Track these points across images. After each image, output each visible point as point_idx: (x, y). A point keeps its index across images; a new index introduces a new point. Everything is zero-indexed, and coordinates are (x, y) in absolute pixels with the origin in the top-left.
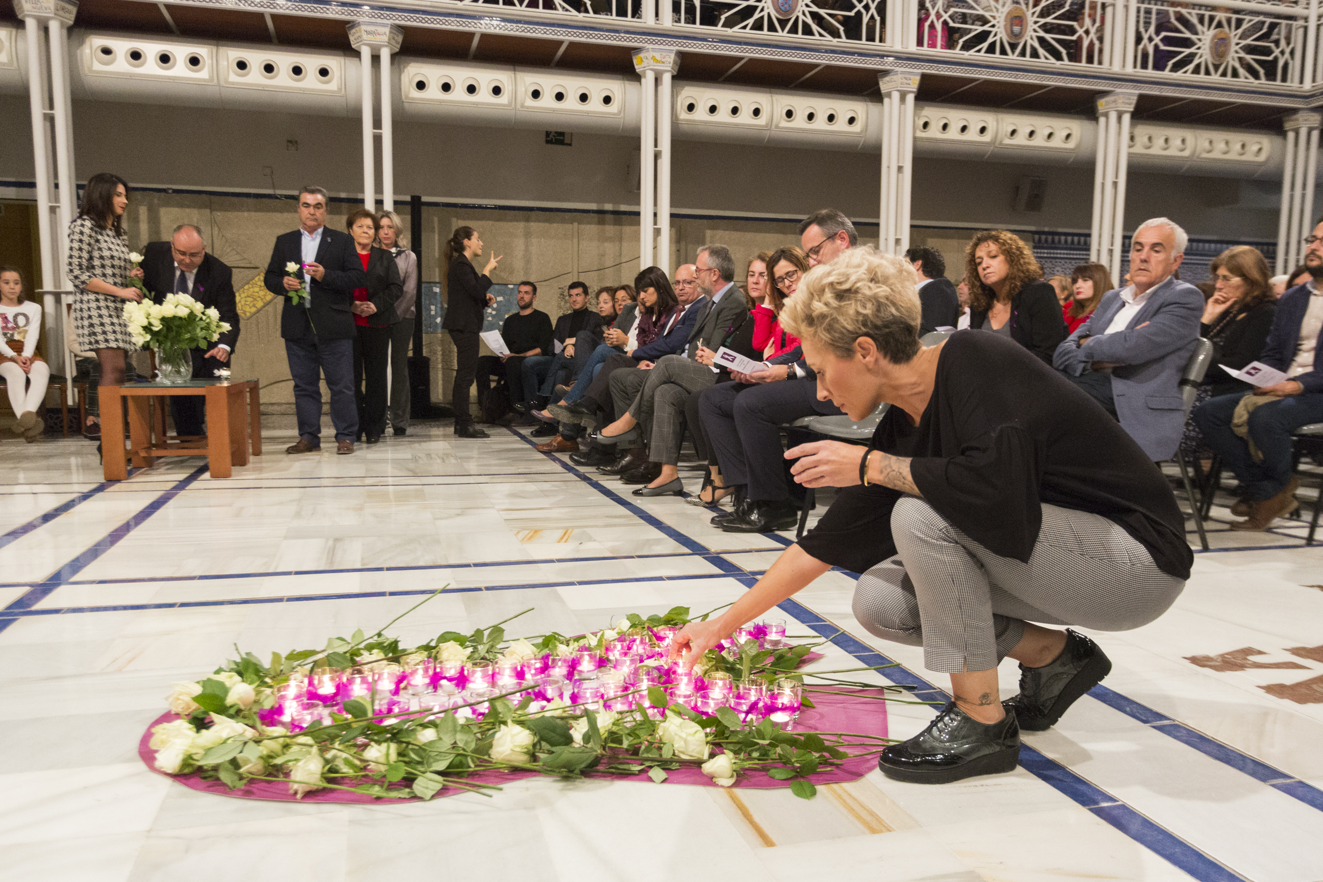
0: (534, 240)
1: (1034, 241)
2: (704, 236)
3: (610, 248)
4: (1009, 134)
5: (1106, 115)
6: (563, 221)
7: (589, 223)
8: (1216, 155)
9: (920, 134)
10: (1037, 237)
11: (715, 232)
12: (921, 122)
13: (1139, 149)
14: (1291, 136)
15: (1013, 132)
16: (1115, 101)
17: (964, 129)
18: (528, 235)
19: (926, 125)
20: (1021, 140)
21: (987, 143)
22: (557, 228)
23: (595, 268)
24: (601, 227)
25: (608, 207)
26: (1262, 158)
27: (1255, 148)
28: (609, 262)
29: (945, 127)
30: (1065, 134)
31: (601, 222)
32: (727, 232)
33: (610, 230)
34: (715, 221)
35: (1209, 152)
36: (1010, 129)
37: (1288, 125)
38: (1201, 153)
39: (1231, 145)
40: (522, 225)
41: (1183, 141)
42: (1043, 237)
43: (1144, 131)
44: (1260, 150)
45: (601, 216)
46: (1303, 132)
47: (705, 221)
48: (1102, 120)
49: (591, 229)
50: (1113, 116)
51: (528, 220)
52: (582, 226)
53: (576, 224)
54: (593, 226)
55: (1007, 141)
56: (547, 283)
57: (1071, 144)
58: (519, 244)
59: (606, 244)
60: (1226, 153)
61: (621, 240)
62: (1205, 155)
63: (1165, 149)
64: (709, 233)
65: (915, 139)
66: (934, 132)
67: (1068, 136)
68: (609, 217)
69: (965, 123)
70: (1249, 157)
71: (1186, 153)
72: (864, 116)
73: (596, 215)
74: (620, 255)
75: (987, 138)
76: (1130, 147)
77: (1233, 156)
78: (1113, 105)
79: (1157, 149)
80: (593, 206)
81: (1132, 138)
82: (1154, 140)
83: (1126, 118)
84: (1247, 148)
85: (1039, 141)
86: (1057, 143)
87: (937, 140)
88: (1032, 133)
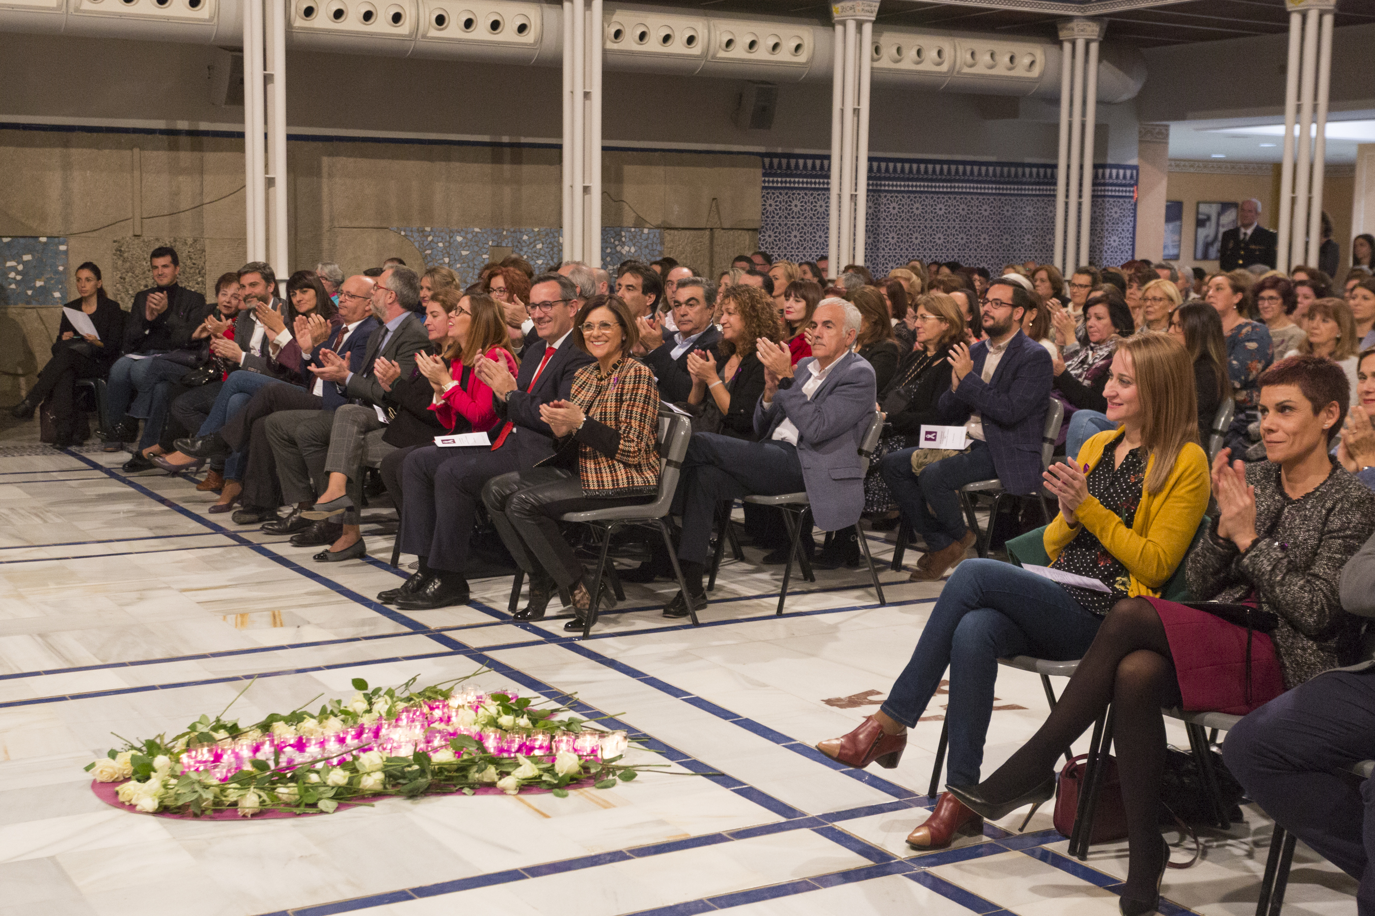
0: (76, 174)
1: (764, 167)
2: (319, 167)
3: (187, 184)
4: (724, 45)
5: (844, 23)
6: (119, 146)
7: (157, 149)
8: (980, 69)
9: (610, 45)
10: (767, 160)
11: (335, 159)
12: (613, 31)
13: (885, 63)
14: (1067, 46)
15: (729, 43)
16: (852, 8)
17: (667, 38)
18: (67, 166)
19: (618, 34)
20: (739, 52)
21: (697, 56)
22: (109, 156)
23: (166, 212)
24: (173, 154)
25: (182, 125)
26: (1036, 72)
27: (1027, 61)
28: (185, 202)
29: (642, 36)
30: (793, 44)
31: (174, 147)
32: (351, 160)
33: (186, 157)
34: (336, 144)
35: (971, 66)
36: (725, 39)
37: (1063, 35)
38: (961, 68)
39: (997, 57)
40: (57, 151)
41: (940, 53)
42: (776, 161)
43: (891, 40)
44: (1032, 63)
45: (172, 137)
46: (1080, 44)
47: (320, 144)
48: (839, 28)
49: (158, 157)
50: (851, 26)
51: (66, 145)
52: (147, 153)
53: (136, 151)
54: (161, 153)
55: (722, 54)
56: (95, 234)
57: (802, 58)
58: (54, 181)
59: (181, 178)
60: (991, 67)
61: (201, 173)
62: (966, 70)
63: (918, 63)
64: (326, 161)
65: (605, 52)
66: (629, 43)
67: (798, 47)
68: (184, 140)
69: (668, 32)
70: (1020, 71)
71: (944, 68)
72: (539, 22)
73: (165, 137)
74: (201, 193)
75: (696, 50)
76: (873, 60)
77: (1002, 69)
78: (851, 12)
79: (908, 63)
80: (161, 124)
81: (877, 50)
82: (904, 51)
83: (868, 28)
84: (1016, 61)
85: (762, 54)
86: (785, 55)
87: (632, 53)
88: (752, 44)
